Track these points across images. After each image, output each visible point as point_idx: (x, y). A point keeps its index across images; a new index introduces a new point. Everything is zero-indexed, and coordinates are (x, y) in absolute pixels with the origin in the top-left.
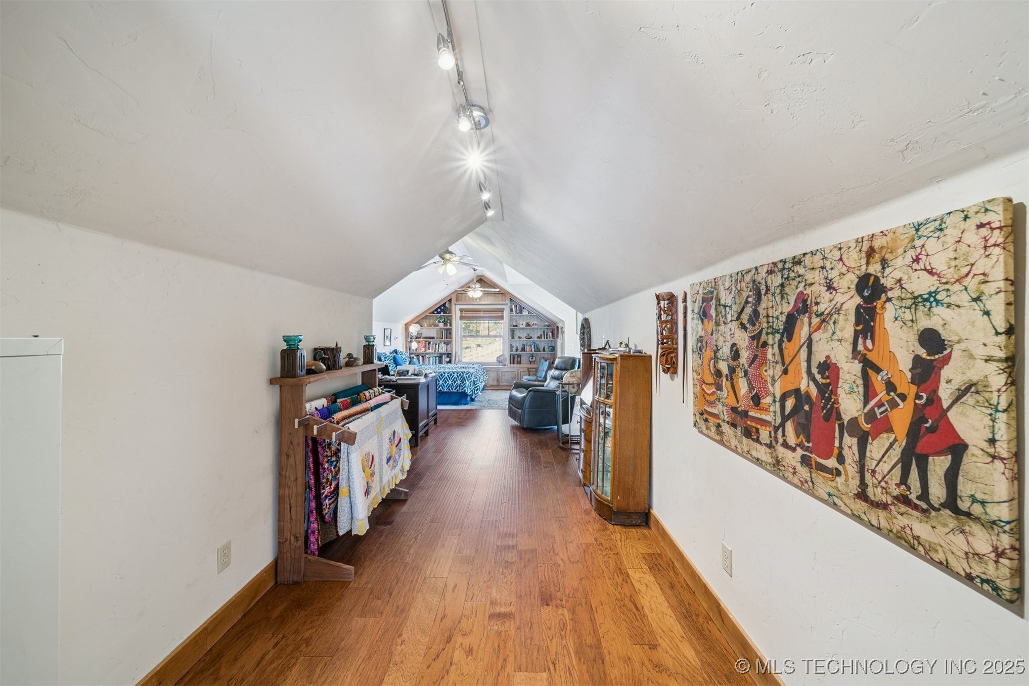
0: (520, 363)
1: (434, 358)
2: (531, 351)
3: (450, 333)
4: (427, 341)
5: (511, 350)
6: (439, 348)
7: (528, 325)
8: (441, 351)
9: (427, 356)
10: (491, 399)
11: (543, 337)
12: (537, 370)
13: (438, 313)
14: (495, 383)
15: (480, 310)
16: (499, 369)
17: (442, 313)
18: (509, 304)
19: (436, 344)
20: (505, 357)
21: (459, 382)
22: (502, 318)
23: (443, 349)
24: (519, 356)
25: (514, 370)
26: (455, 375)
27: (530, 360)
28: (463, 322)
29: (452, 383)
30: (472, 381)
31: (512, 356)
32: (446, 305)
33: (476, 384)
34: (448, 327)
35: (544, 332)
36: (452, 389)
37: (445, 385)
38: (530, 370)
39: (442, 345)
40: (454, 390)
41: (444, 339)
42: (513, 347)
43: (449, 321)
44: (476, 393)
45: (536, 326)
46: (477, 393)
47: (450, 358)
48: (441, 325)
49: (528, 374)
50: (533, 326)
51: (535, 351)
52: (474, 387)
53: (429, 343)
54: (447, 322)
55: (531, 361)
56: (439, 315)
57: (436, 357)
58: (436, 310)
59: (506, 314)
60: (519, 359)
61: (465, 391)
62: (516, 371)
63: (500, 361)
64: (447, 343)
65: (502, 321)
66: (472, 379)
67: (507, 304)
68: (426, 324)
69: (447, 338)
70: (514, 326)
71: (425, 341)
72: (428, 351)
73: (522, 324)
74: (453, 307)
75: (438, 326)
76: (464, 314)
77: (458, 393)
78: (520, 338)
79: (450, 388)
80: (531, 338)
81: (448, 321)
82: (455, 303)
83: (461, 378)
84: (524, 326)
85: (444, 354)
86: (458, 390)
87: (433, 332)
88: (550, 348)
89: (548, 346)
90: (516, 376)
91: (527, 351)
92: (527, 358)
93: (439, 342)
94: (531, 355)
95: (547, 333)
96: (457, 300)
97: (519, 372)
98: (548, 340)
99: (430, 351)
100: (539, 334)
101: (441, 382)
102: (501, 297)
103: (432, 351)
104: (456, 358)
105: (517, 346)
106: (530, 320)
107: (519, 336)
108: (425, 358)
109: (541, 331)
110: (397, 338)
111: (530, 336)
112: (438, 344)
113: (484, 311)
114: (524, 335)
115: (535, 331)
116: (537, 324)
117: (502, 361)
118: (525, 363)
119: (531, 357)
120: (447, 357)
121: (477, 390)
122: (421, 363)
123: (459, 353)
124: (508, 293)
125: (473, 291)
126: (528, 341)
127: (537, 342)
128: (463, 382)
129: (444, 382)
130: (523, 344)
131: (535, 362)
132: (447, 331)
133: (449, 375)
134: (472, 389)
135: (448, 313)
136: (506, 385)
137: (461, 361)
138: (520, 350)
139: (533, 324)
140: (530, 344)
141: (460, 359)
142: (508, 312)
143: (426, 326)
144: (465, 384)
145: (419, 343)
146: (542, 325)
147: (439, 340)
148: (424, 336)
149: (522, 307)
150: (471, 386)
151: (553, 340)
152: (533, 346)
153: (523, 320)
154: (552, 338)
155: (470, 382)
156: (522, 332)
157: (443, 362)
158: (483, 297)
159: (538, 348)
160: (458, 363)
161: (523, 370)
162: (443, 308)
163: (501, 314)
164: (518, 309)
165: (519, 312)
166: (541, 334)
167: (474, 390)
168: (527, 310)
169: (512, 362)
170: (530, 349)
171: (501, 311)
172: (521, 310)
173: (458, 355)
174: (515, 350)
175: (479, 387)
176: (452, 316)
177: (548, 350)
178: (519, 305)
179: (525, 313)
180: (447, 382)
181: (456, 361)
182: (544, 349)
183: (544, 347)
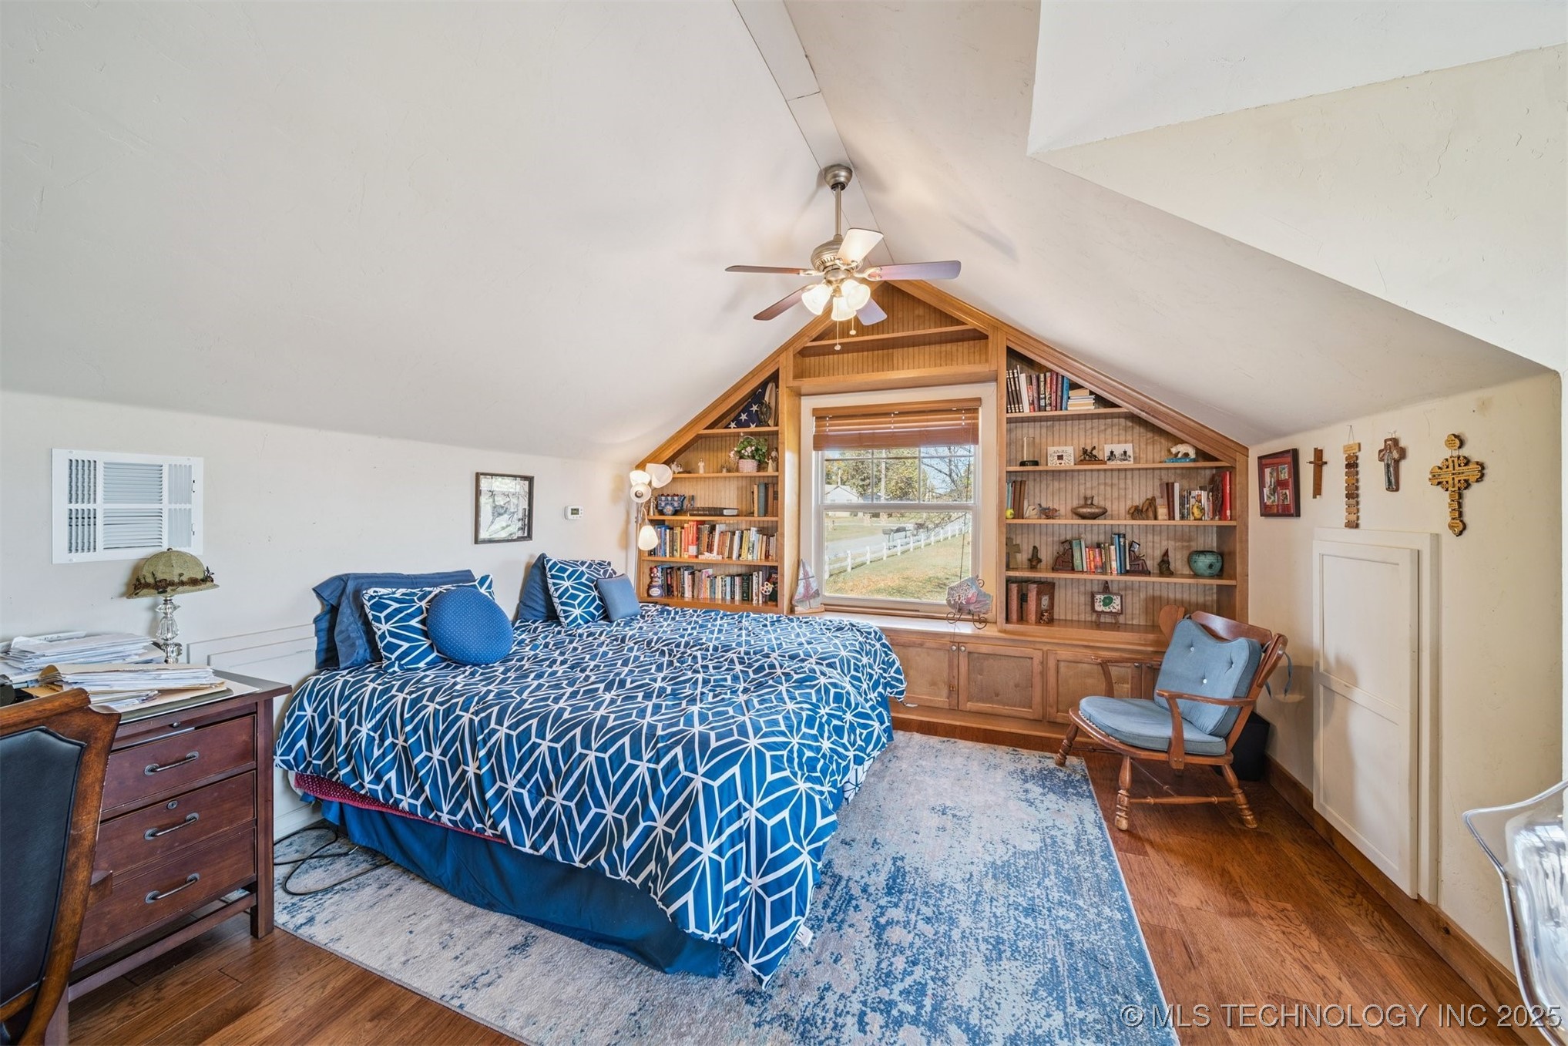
0: (1051, 621)
1: (728, 579)
2: (1104, 568)
3: (777, 495)
4: (703, 523)
5: (1010, 563)
6: (741, 547)
7: (1088, 456)
8: (749, 558)
9: (710, 571)
11: (1162, 511)
13: (740, 424)
14: (941, 697)
16: (956, 640)
17: (751, 423)
18: (1004, 374)
19: (733, 533)
20: (985, 588)
21: (660, 824)
22: (970, 435)
23: (753, 549)
24: (1047, 589)
25: (1028, 652)
26: (643, 768)
27: (1099, 607)
28: (828, 453)
29: (618, 824)
31: (1013, 586)
32: (767, 398)
33: (775, 866)
34: (770, 471)
35: (1169, 488)
36: (615, 867)
37: (581, 829)
38: (1109, 665)
39: (753, 535)
40: (624, 878)
41: (756, 518)
42: (1018, 549)
43: (772, 453)
44: (770, 933)
45: (1130, 464)
46: (780, 938)
47: (775, 584)
48: (748, 467)
50: (1112, 464)
51: (1122, 570)
52: (756, 882)
53: (713, 529)
54: (766, 454)
55: (1101, 615)
56: (742, 430)
57: (733, 577)
59: (988, 420)
60: (1045, 601)
61: (680, 915)
62: (1037, 656)
64: (765, 532)
65: (972, 447)
66: (751, 813)
67: (995, 376)
68: (701, 465)
69: (766, 514)
70: (1023, 464)
71: (700, 523)
72: (707, 556)
73: (1062, 452)
74: (787, 402)
75: (737, 470)
76: (833, 428)
78: (1048, 513)
79: (604, 852)
80: (1102, 513)
81: (767, 452)
82: (794, 385)
84: (1070, 461)
85: (758, 568)
86: (645, 885)
87: (727, 496)
88: (1203, 562)
89: (1186, 553)
90: (1037, 680)
91: (1082, 572)
92: (1082, 599)
93: (743, 527)
94: (1101, 587)
95: (1185, 493)
96: (799, 375)
97: (1052, 664)
98: (1191, 522)
99: (713, 556)
100: (1138, 499)
101: (559, 797)
102: (966, 351)
103: (720, 557)
104: (797, 585)
105: (1035, 547)
106: (1095, 440)
107: (1044, 505)
108: (700, 580)
109: (1150, 483)
110: (575, 511)
111: (1097, 507)
112: (738, 533)
113: (901, 413)
114: (1069, 501)
115: (1122, 485)
116: (1130, 453)
117: (972, 607)
118: (1069, 618)
119: (1099, 593)
120: (768, 580)
121: (781, 911)
122: (688, 594)
123: (808, 569)
124: (999, 325)
125: (829, 282)
126: (1089, 529)
127: (1129, 529)
128: (681, 839)
129: (572, 805)
130: (1063, 538)
131: (1121, 619)
132: (766, 489)
133: (606, 756)
134: (744, 899)
135: (771, 422)
136: (990, 711)
137: (817, 594)
138: (1051, 562)
139: (1112, 453)
140: (1095, 539)
141: (814, 586)
142: (999, 407)
143: (701, 471)
144: (693, 854)
145: (678, 530)
146: (1158, 459)
147: (743, 522)
148: (699, 504)
149: (1060, 379)
150: (733, 874)
151: (1217, 522)
152: (1113, 547)
153: (1063, 440)
154: (1214, 515)
155: (733, 840)
156: (1059, 489)
157: (755, 598)
158: (895, 362)
159: (1138, 558)
160: (801, 601)
161: (1071, 659)
162: (755, 408)
163: (962, 421)
164: (1042, 389)
165: (1048, 401)
166: (1153, 499)
167: (761, 902)
168: (1091, 393)
169: (1014, 616)
170: (1098, 558)
171: (968, 410)
172: (1059, 393)
173: (806, 574)
174: (1026, 564)
175: (793, 889)
176: (783, 433)
177: (1187, 571)
178: (1051, 371)
179: (1080, 403)
180: (594, 810)
181: (796, 597)
182: (1163, 561)
183: (1166, 553)
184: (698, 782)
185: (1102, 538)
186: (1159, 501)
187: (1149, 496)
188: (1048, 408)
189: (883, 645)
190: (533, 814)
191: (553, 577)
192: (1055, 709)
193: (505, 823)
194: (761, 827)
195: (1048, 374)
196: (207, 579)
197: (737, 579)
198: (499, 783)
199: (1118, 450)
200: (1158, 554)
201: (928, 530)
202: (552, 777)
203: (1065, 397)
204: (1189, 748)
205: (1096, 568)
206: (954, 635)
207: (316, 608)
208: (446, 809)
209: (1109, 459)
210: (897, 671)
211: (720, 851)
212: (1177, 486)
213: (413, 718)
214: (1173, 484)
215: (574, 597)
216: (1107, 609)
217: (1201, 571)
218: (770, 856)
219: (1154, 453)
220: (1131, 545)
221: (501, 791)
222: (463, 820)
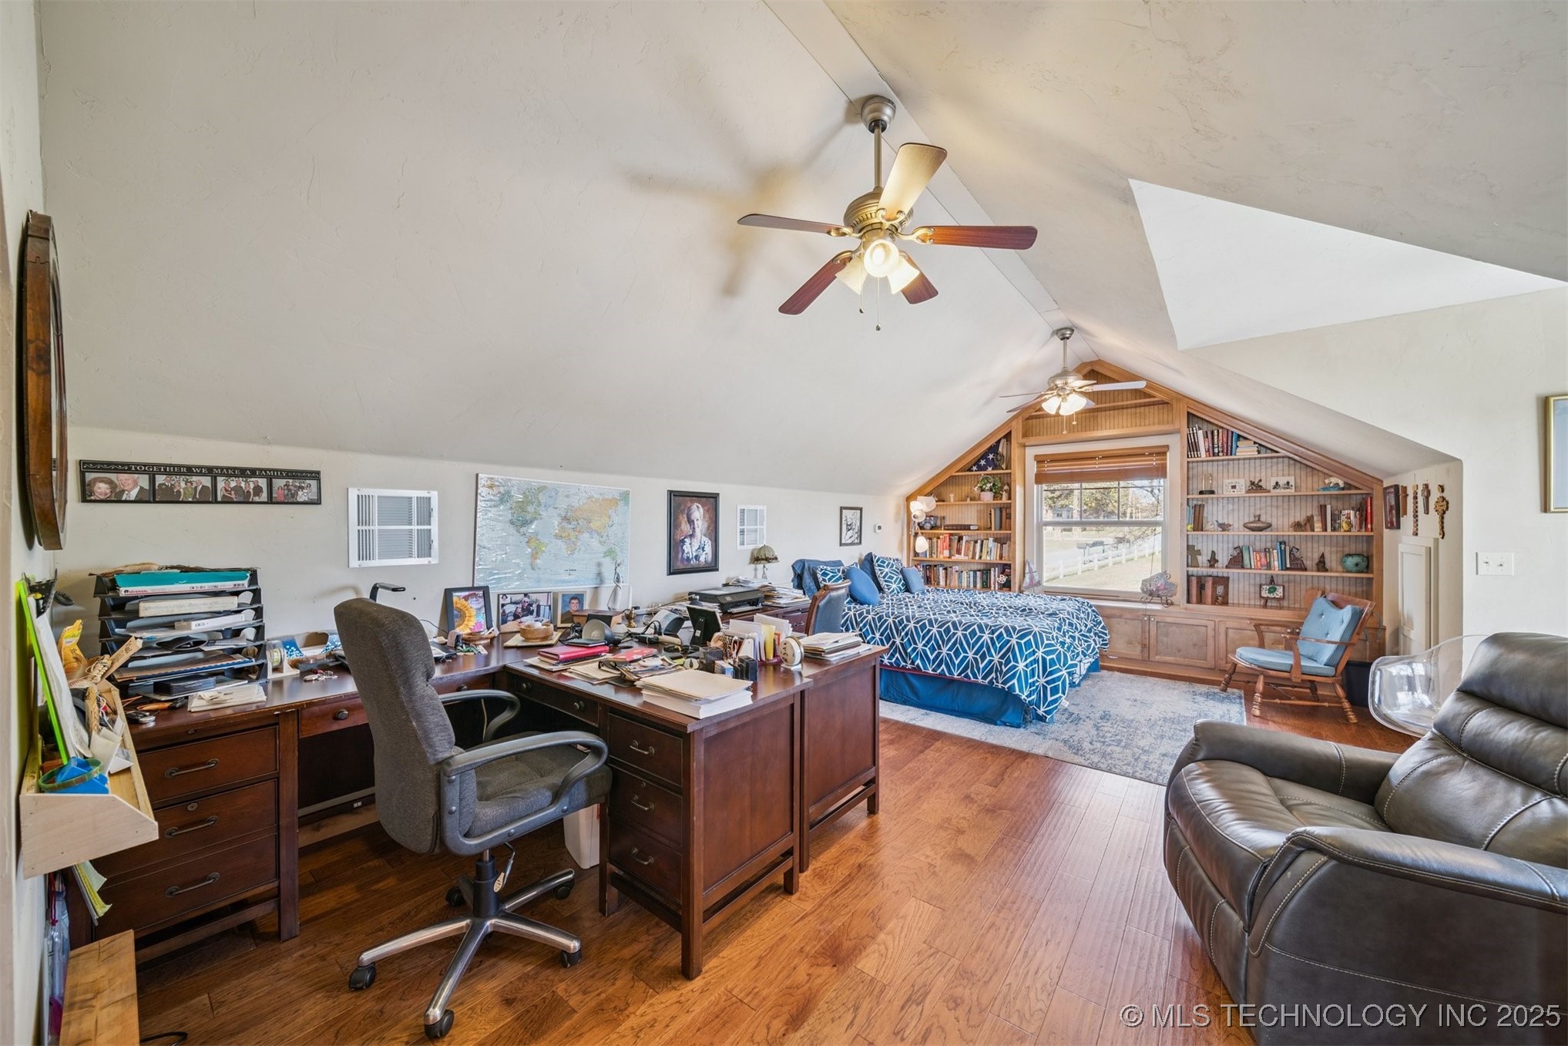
0: (1225, 603)
1: (972, 573)
2: (1269, 566)
3: (1009, 517)
4: (956, 534)
5: (1192, 562)
6: (981, 551)
7: (1256, 487)
8: (986, 558)
9: (957, 568)
10: (1113, 711)
11: (1318, 526)
12: (1295, 631)
13: (981, 468)
14: (1136, 652)
15: (1093, 455)
16: (1149, 615)
17: (990, 469)
18: (1185, 431)
19: (976, 542)
20: (1172, 580)
21: (996, 658)
22: (1161, 472)
23: (991, 552)
24: (1224, 580)
25: (1203, 622)
26: (986, 637)
27: (1265, 594)
28: (1045, 487)
29: (975, 659)
30: (1036, 661)
31: (1194, 581)
32: (1000, 450)
33: (1051, 673)
34: (1004, 500)
35: (1323, 509)
36: (975, 676)
37: (957, 662)
38: (1262, 628)
39: (991, 543)
40: (980, 680)
41: (994, 531)
42: (1199, 552)
43: (1006, 487)
44: (1050, 699)
45: (1292, 491)
46: (1055, 701)
47: (1009, 575)
48: (987, 497)
49: (1257, 642)
50: (1276, 492)
51: (1284, 567)
52: (1042, 681)
53: (960, 539)
54: (1001, 488)
55: (1267, 599)
56: (982, 473)
57: (975, 572)
58: (977, 463)
59: (1175, 461)
60: (1220, 590)
61: (1012, 688)
62: (1211, 625)
63: (1151, 593)
64: (1001, 541)
65: (1161, 482)
66: (1039, 654)
67: (1178, 432)
68: (952, 496)
69: (1001, 529)
70: (1201, 493)
71: (951, 535)
72: (957, 557)
73: (1234, 485)
74: (1016, 452)
75: (979, 499)
76: (1049, 468)
77: (990, 688)
78: (1224, 527)
79: (969, 671)
80: (1269, 527)
81: (1002, 486)
82: (1022, 441)
83: (1001, 648)
84: (1241, 491)
85: (994, 565)
86: (991, 682)
87: (969, 515)
88: (1351, 562)
89: (1340, 555)
90: (1211, 642)
91: (1251, 568)
92: (1252, 589)
93: (982, 538)
94: (1269, 581)
95: (1336, 512)
96: (1025, 435)
97: (1222, 630)
98: (1341, 533)
99: (961, 557)
100: (1300, 517)
101: (945, 650)
102: (1156, 412)
103: (967, 558)
104: (1024, 576)
105: (1213, 552)
106: (1263, 474)
107: (1220, 522)
108: (951, 573)
109: (1309, 505)
110: (880, 528)
111: (1262, 523)
112: (979, 542)
113: (1104, 457)
114: (1241, 518)
115: (1286, 506)
116: (1292, 483)
117: (1160, 593)
118: (1241, 602)
119: (1266, 584)
120: (1002, 573)
121: (1055, 691)
122: (942, 583)
123: (1032, 566)
124: (1181, 397)
125: (1060, 395)
126: (1258, 538)
127: (1291, 539)
128: (1008, 662)
129: (952, 653)
130: (1236, 546)
131: (1285, 603)
132: (1001, 512)
133: (967, 633)
134: (1037, 686)
135: (1004, 466)
136: (1174, 662)
137: (1039, 583)
138: (1226, 563)
139: (1277, 483)
140: (1263, 546)
141: (1037, 578)
142: (1182, 453)
143: (952, 500)
144: (1015, 667)
145: (935, 540)
146: (1316, 487)
147: (982, 534)
148: (948, 522)
149: (1230, 433)
150: (1033, 676)
151: (1363, 533)
152: (1275, 551)
153: (1236, 474)
154: (1361, 528)
155: (1031, 663)
156: (1233, 510)
157: (992, 586)
158: (1099, 420)
159: (1297, 559)
160: (1028, 588)
161: (1237, 627)
162: (991, 456)
163: (1154, 462)
164: (1216, 440)
165: (1220, 449)
166: (1312, 516)
167: (1045, 688)
168: (1255, 443)
169: (1194, 598)
170: (1263, 560)
171: (1158, 454)
172: (1230, 444)
173: (1030, 569)
174: (1206, 564)
175: (1060, 683)
176: (1015, 474)
177: (1340, 568)
178: (1222, 428)
179: (1245, 450)
180: (963, 655)
181: (1024, 585)
182: (1320, 562)
183: (1323, 556)
184: (1014, 641)
185: (1269, 545)
186: (1315, 518)
187: (1309, 514)
188: (1221, 454)
189: (1093, 611)
190: (931, 658)
191: (879, 566)
192: (1224, 661)
193: (918, 662)
194: (1044, 660)
195: (1220, 430)
196: (776, 558)
197: (978, 573)
198: (913, 646)
199: (1282, 481)
200: (1316, 557)
201: (1128, 541)
202: (940, 642)
203: (1234, 446)
204: (1305, 670)
205: (1261, 566)
206: (1146, 610)
207: (792, 575)
208: (886, 658)
209: (1274, 488)
210: (1103, 628)
211: (1026, 666)
212: (1329, 508)
213: (862, 621)
214: (1325, 506)
215: (891, 578)
216: (1271, 596)
217: (1350, 569)
218: (1049, 670)
219: (1311, 485)
220: (1291, 551)
221: (914, 649)
222: (895, 662)
